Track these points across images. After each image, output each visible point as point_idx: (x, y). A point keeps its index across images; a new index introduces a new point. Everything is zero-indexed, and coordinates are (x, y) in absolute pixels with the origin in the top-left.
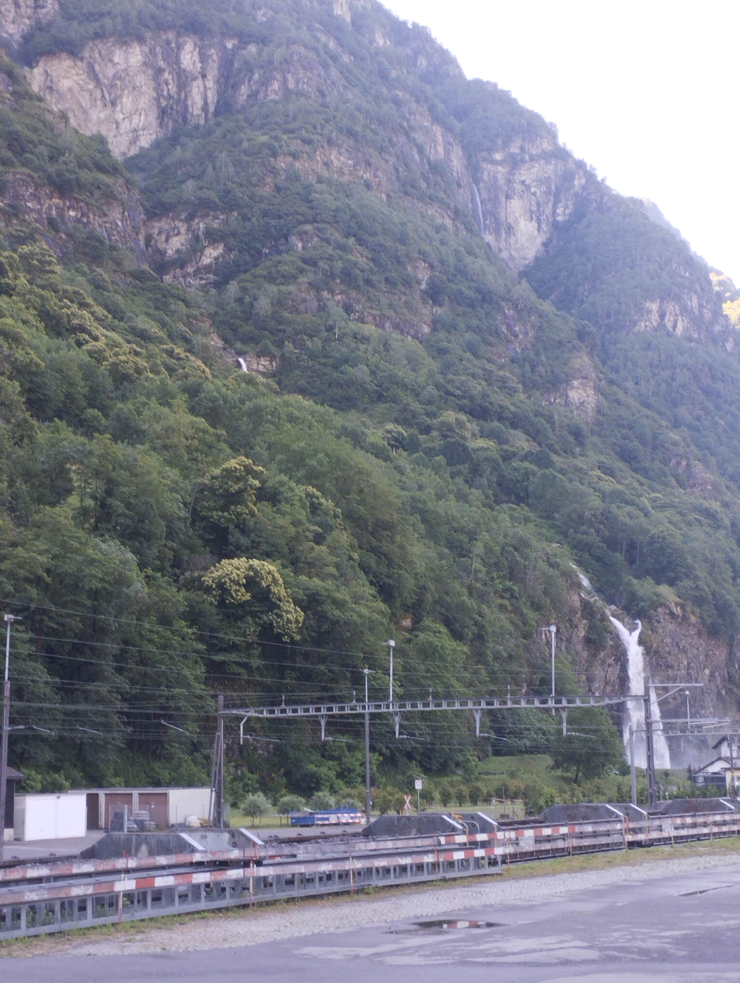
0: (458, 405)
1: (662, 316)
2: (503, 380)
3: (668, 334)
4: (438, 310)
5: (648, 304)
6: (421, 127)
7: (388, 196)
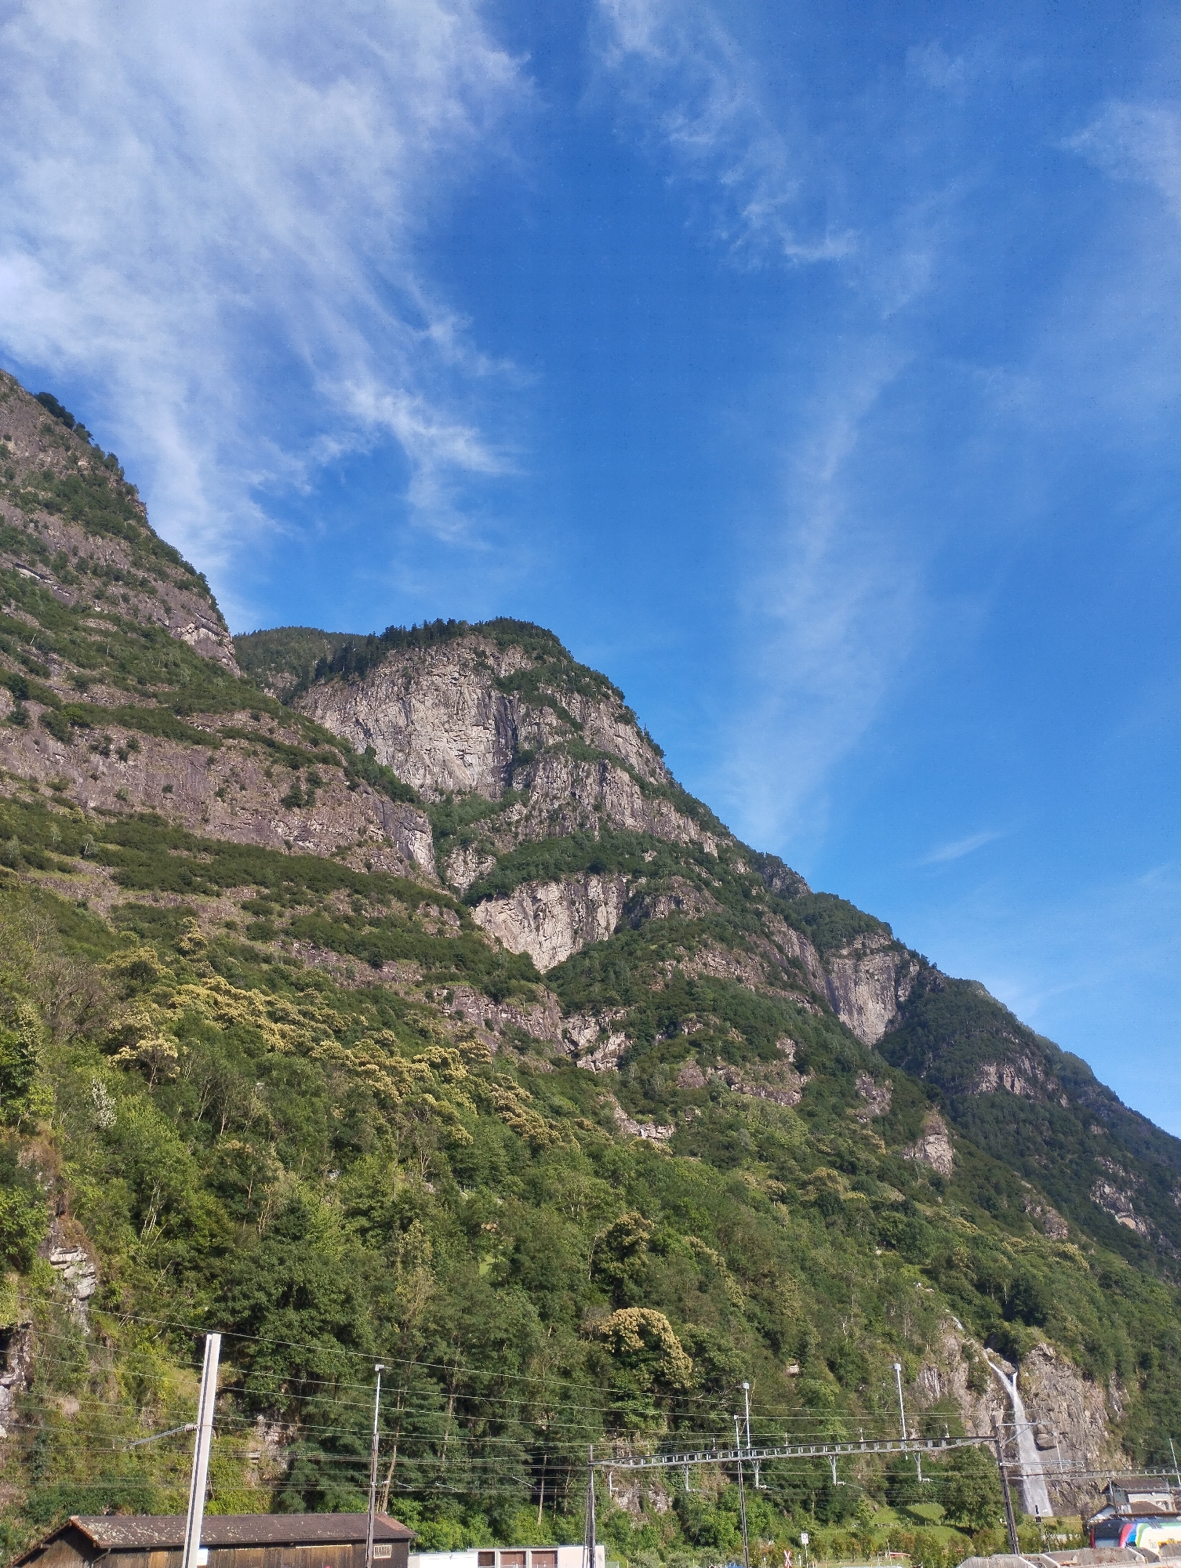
0: (829, 1161)
1: (1001, 1078)
2: (865, 1138)
3: (1008, 1093)
4: (805, 1079)
5: (986, 1068)
6: (779, 932)
7: (756, 987)
